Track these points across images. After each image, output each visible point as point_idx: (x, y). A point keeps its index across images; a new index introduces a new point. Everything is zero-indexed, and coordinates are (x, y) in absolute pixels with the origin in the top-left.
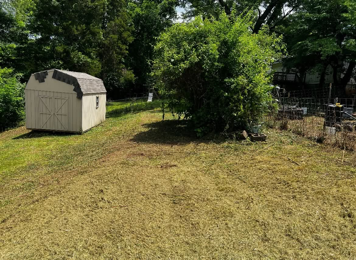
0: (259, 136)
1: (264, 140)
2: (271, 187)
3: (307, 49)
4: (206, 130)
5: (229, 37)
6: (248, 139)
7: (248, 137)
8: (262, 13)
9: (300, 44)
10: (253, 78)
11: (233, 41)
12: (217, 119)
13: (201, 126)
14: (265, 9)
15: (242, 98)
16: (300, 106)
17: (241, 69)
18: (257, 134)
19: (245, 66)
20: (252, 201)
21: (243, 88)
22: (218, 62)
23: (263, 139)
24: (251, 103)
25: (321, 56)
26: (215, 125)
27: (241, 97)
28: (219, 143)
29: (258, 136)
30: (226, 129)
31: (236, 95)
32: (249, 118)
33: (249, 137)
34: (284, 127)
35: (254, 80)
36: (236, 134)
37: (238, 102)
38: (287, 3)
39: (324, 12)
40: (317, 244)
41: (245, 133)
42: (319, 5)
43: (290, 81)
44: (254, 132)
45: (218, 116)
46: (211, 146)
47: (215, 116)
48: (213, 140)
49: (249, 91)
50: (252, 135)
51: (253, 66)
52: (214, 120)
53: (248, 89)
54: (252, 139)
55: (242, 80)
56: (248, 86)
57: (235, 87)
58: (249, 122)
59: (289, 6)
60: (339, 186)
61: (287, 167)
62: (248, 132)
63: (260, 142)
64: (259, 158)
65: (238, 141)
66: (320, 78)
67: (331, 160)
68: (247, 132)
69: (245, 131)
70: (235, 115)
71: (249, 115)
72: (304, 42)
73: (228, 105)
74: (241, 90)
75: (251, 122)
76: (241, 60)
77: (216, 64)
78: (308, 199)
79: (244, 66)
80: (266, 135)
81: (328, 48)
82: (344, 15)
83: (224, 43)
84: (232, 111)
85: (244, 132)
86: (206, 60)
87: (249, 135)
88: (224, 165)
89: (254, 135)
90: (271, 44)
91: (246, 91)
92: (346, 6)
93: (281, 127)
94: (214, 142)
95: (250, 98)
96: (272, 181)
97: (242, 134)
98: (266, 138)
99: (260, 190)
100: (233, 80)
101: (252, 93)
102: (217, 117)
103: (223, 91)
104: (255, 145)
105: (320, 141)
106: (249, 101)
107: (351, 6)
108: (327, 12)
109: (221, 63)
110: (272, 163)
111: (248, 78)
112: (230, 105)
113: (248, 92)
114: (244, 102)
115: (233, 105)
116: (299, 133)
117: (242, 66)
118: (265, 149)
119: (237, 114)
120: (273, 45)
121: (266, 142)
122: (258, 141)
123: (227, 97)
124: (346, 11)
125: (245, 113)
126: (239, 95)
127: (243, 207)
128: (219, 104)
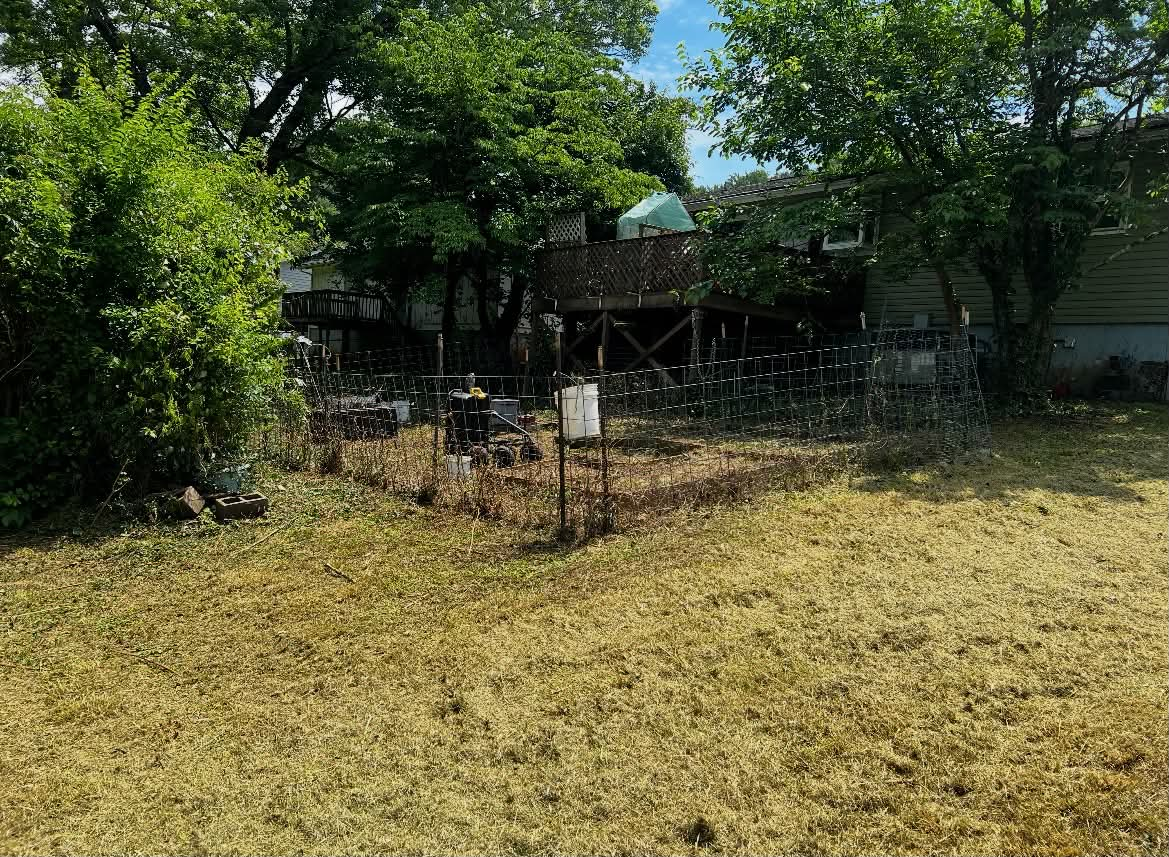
0: (244, 501)
1: (260, 514)
2: (254, 669)
3: (397, 229)
4: (43, 497)
5: (111, 162)
6: (206, 516)
7: (205, 507)
8: (262, 99)
9: (375, 212)
10: (209, 310)
11: (125, 177)
12: (84, 452)
13: (21, 484)
14: (270, 89)
15: (174, 374)
16: (388, 397)
17: (164, 278)
18: (234, 494)
19: (178, 269)
20: (177, 734)
21: (175, 343)
22: (73, 246)
23: (256, 510)
24: (208, 393)
25: (433, 251)
26: (78, 476)
27: (171, 372)
28: (95, 538)
29: (239, 500)
30: (118, 486)
31: (150, 366)
32: (202, 441)
33: (207, 510)
34: (331, 466)
35: (214, 318)
36: (161, 502)
37: (162, 390)
38: (337, 83)
39: (431, 128)
40: (352, 821)
41: (192, 497)
42: (420, 105)
43: (369, 319)
44: (225, 491)
45: (89, 444)
46: (61, 554)
47: (78, 442)
48: (71, 530)
49: (197, 354)
50: (219, 500)
51: (209, 268)
52: (73, 458)
53: (193, 347)
54: (220, 516)
55: (167, 314)
56: (193, 334)
57: (146, 337)
58: (207, 459)
59: (342, 91)
60: (450, 627)
61: (315, 595)
62: (203, 491)
63: (247, 521)
64: (231, 577)
65: (168, 523)
66: (441, 314)
67: (441, 553)
68: (200, 492)
69: (191, 490)
70: (153, 435)
71: (201, 433)
72: (388, 207)
73: (122, 400)
74: (167, 349)
75: (214, 455)
76: (162, 244)
77: (65, 252)
78: (357, 682)
79: (173, 266)
80: (264, 497)
81: (449, 232)
82: (483, 143)
83: (95, 181)
84: (141, 419)
85: (189, 494)
86: (17, 235)
87: (210, 503)
88: (101, 621)
89: (225, 501)
90: (278, 204)
91: (187, 353)
92: (485, 120)
93: (324, 465)
94: (75, 538)
95: (204, 374)
96: (260, 648)
97: (183, 501)
98: (268, 506)
99: (216, 687)
100: (135, 314)
101: (210, 359)
102: (83, 445)
103: (101, 351)
104: (229, 532)
105: (425, 498)
106: (199, 385)
107: (497, 120)
108: (441, 129)
109: (87, 250)
110: (272, 587)
111: (192, 308)
112: (132, 399)
113: (193, 357)
114: (184, 390)
115: (142, 399)
116: (373, 482)
117: (166, 268)
118: (259, 545)
119: (158, 432)
120: (283, 207)
121: (265, 518)
122: (238, 517)
123: (118, 374)
124: (487, 135)
125: (188, 428)
126: (162, 366)
127: (136, 761)
128: (91, 398)
